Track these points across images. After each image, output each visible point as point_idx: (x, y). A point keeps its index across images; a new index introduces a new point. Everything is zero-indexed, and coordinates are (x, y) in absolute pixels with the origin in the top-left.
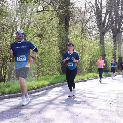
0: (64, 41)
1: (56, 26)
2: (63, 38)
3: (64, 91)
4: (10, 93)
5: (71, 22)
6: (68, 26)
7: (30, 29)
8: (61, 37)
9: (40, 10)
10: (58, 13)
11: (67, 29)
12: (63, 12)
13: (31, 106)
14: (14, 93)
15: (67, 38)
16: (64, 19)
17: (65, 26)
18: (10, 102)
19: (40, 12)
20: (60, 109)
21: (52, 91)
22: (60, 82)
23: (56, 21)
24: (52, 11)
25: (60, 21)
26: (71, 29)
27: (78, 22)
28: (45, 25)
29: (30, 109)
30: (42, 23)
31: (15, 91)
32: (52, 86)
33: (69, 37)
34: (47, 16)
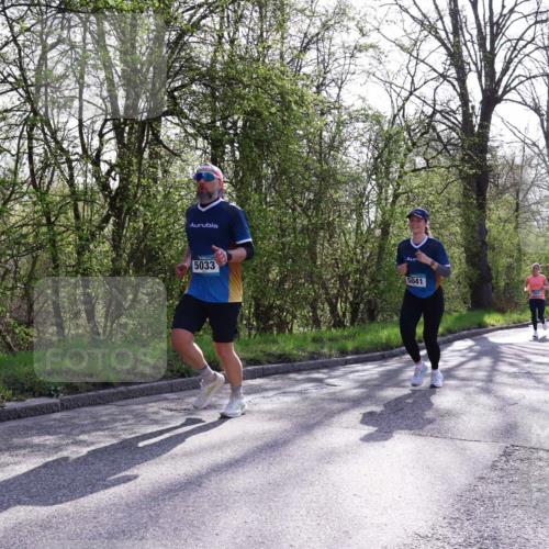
0: (476, 235)
1: (456, 200)
2: (474, 226)
3: (478, 348)
4: (357, 351)
5: (490, 191)
6: (484, 199)
7: (399, 210)
8: (468, 224)
9: (419, 166)
10: (461, 171)
11: (482, 206)
12: (471, 168)
13: (404, 380)
14: (366, 353)
15: (482, 226)
16: (475, 184)
17: (477, 200)
18: (357, 371)
19: (419, 170)
20: (471, 389)
21: (450, 348)
22: (469, 329)
23: (456, 190)
24: (448, 168)
25: (465, 189)
26: (492, 206)
27: (508, 188)
28: (431, 198)
29: (404, 387)
30: (424, 194)
31: (367, 347)
32: (450, 336)
33: (488, 225)
34: (437, 180)
